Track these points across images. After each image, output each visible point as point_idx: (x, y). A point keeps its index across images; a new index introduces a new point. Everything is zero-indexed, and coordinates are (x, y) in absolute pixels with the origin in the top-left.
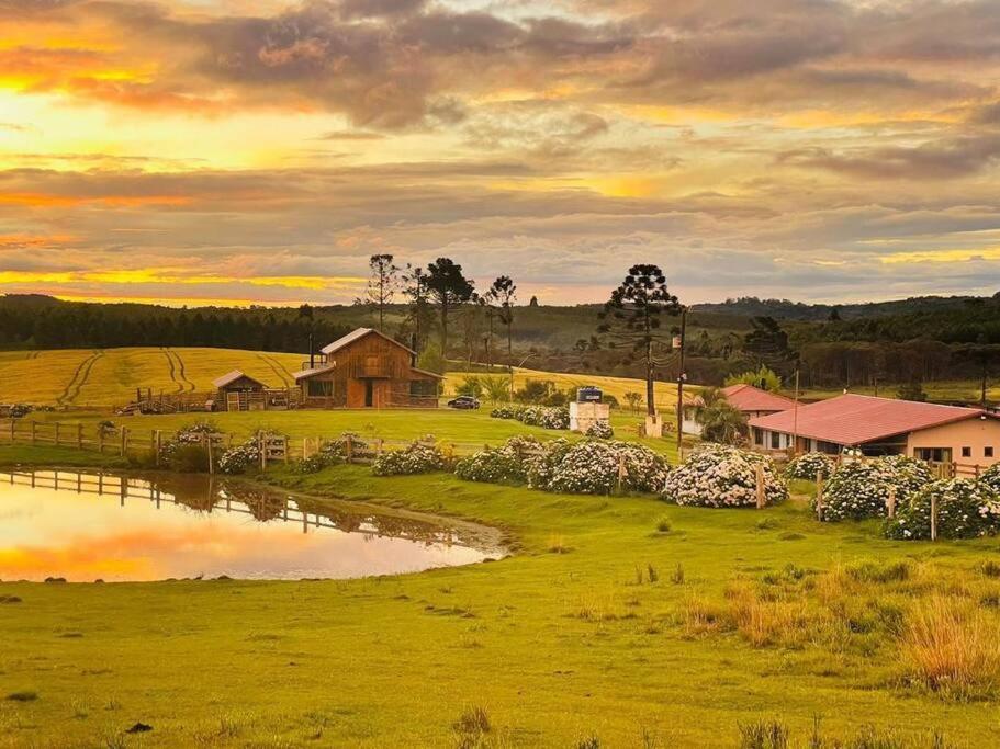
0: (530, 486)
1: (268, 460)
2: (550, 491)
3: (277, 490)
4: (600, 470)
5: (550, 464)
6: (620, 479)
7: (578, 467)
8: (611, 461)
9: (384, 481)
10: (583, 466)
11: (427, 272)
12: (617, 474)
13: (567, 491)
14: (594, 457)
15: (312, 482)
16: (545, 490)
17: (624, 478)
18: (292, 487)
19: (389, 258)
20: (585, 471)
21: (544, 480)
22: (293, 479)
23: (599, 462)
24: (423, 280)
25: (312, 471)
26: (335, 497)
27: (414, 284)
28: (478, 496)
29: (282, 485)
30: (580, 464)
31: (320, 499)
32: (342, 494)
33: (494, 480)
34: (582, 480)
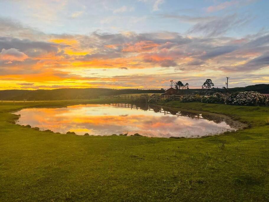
0: (226, 104)
1: (157, 101)
2: (233, 105)
3: (159, 106)
4: (250, 98)
5: (232, 98)
6: (257, 101)
7: (242, 98)
8: (253, 96)
9: (183, 103)
10: (244, 98)
11: (177, 83)
12: (256, 100)
13: (239, 105)
14: (247, 95)
15: (167, 104)
16: (231, 105)
17: (258, 101)
18: (162, 105)
19: (173, 81)
20: (245, 99)
21: (231, 102)
22: (162, 104)
23: (249, 97)
24: (177, 84)
25: (166, 102)
26: (172, 107)
27: (176, 84)
28: (211, 106)
29: (160, 105)
30: (243, 97)
31: (168, 107)
32: (174, 106)
33: (213, 103)
34: (244, 101)
